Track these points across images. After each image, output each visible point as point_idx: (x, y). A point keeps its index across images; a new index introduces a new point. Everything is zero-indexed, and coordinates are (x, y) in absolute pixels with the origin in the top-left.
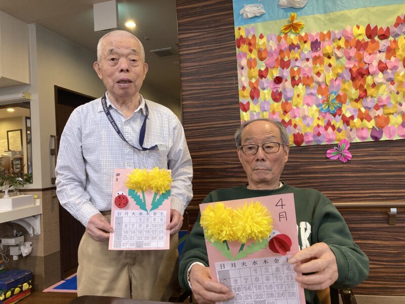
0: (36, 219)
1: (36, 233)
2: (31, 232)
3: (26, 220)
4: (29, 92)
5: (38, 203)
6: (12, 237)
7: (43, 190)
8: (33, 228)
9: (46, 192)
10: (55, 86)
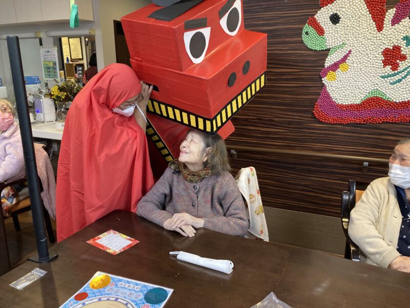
4: (94, 28)
10: (114, 21)
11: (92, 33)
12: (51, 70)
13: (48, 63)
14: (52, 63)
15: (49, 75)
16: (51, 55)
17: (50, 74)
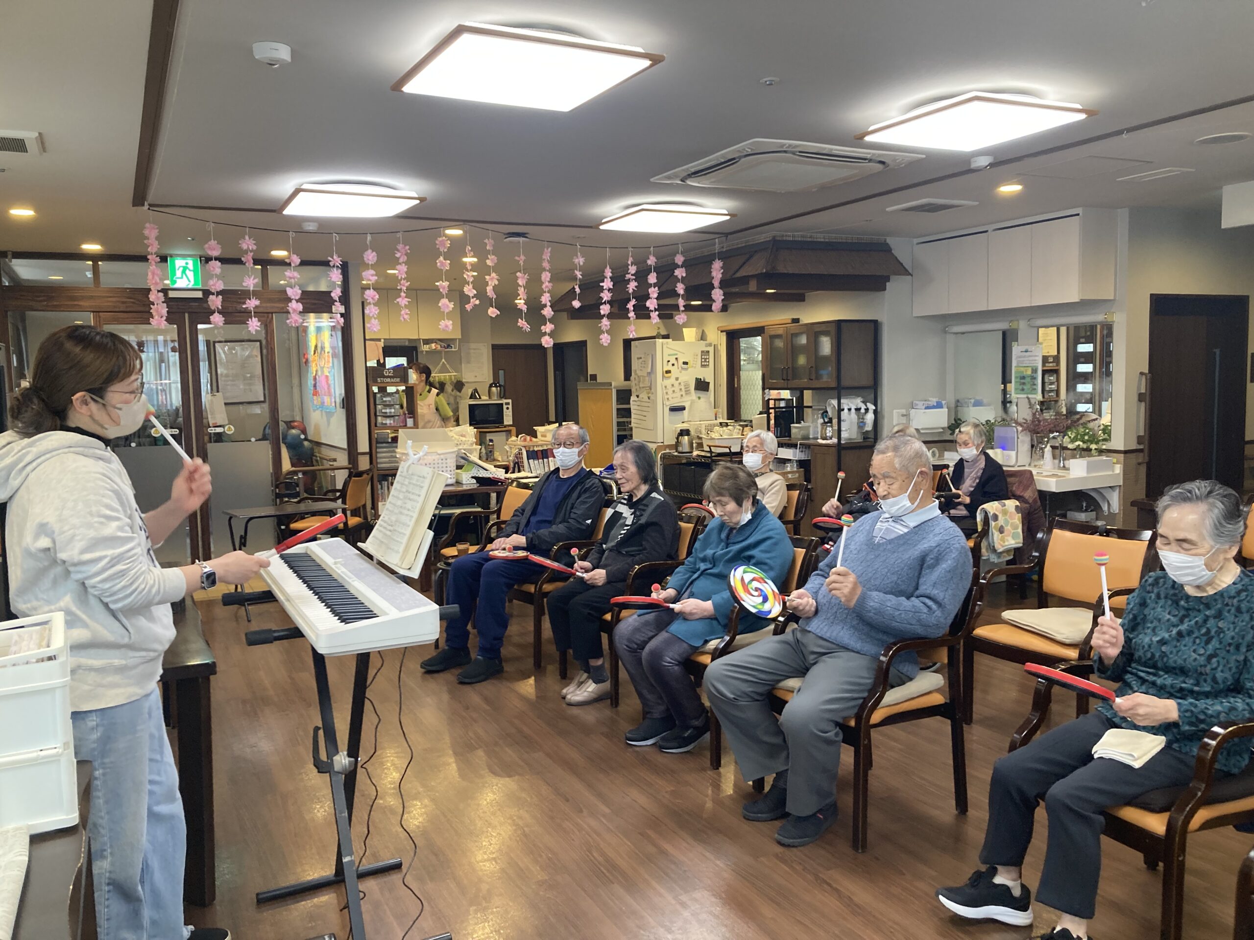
0: (1114, 491)
1: (1112, 511)
2: (1105, 508)
3: (1101, 490)
4: (1112, 311)
5: (1118, 469)
6: (1080, 509)
7: (1125, 452)
8: (1108, 502)
9: (1128, 455)
10: (1152, 293)
11: (1109, 320)
12: (1028, 380)
13: (1022, 369)
14: (1030, 369)
15: (1023, 390)
16: (1030, 356)
17: (1025, 387)
